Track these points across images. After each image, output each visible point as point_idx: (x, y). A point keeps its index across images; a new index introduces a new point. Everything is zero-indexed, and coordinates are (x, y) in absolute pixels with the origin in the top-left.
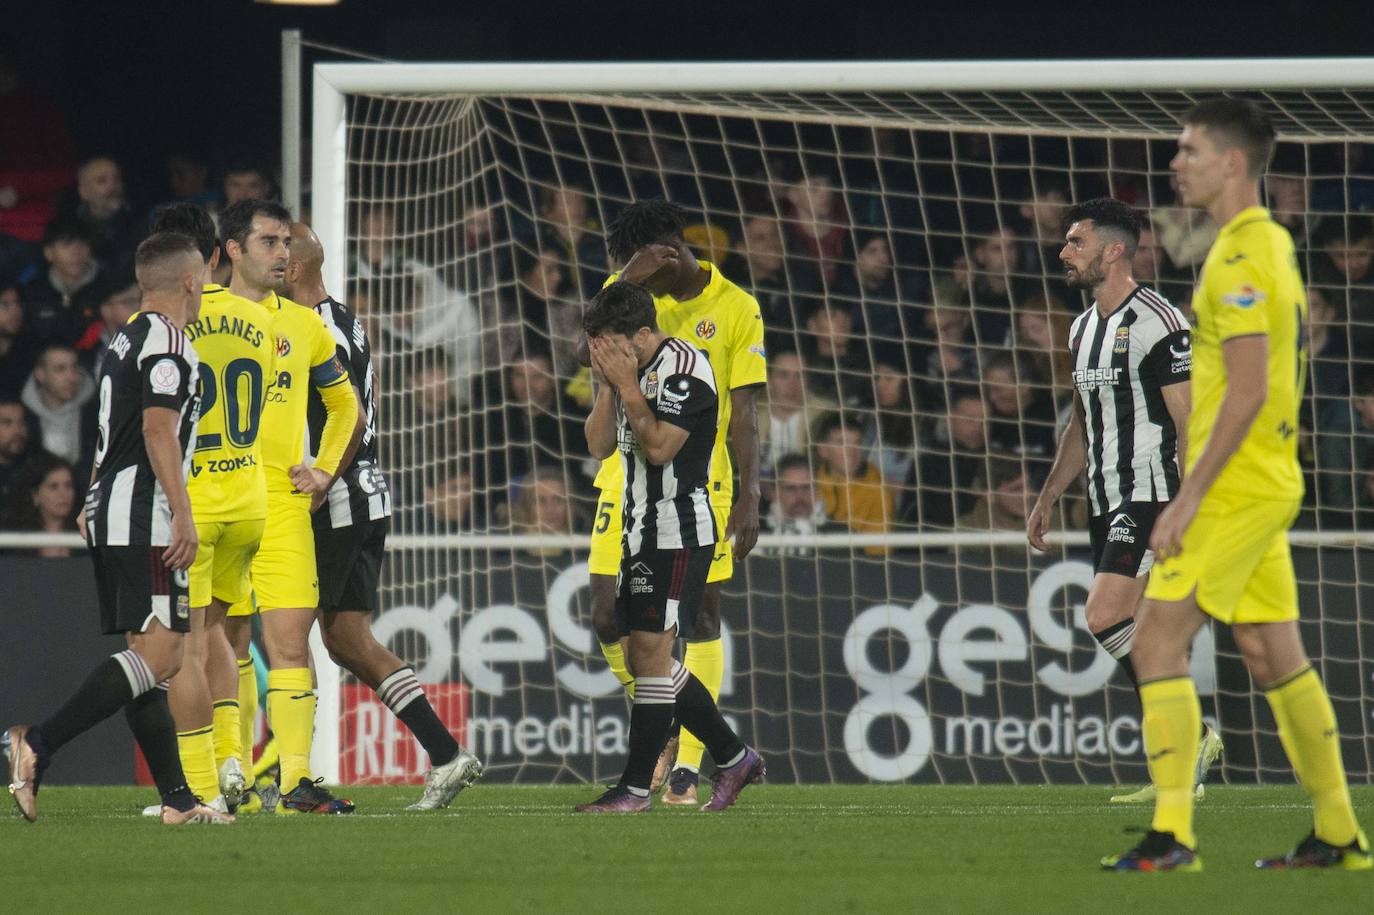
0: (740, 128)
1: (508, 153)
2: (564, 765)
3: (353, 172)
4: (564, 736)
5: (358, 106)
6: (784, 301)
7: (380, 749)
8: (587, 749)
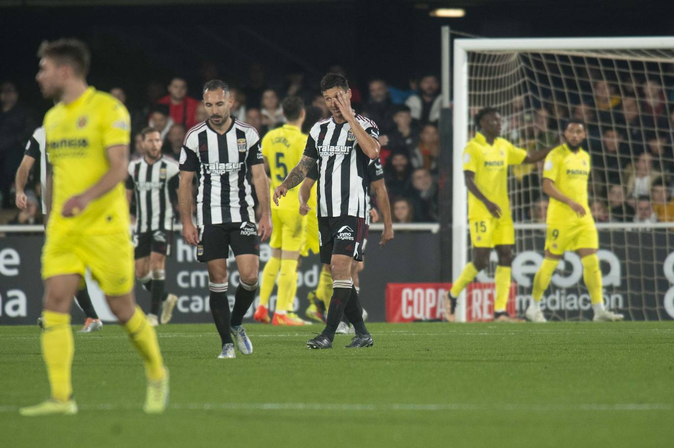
0: (622, 64)
1: (531, 74)
2: (554, 314)
3: (470, 82)
4: (554, 302)
5: (473, 56)
6: (639, 132)
7: (482, 308)
8: (563, 307)
